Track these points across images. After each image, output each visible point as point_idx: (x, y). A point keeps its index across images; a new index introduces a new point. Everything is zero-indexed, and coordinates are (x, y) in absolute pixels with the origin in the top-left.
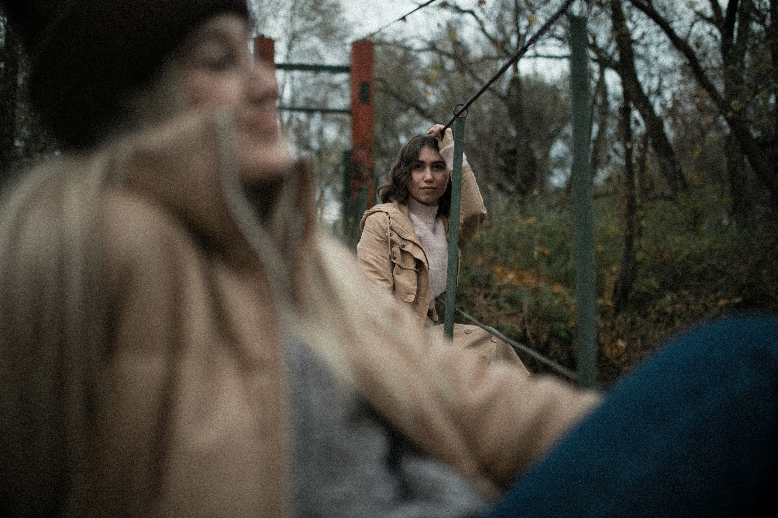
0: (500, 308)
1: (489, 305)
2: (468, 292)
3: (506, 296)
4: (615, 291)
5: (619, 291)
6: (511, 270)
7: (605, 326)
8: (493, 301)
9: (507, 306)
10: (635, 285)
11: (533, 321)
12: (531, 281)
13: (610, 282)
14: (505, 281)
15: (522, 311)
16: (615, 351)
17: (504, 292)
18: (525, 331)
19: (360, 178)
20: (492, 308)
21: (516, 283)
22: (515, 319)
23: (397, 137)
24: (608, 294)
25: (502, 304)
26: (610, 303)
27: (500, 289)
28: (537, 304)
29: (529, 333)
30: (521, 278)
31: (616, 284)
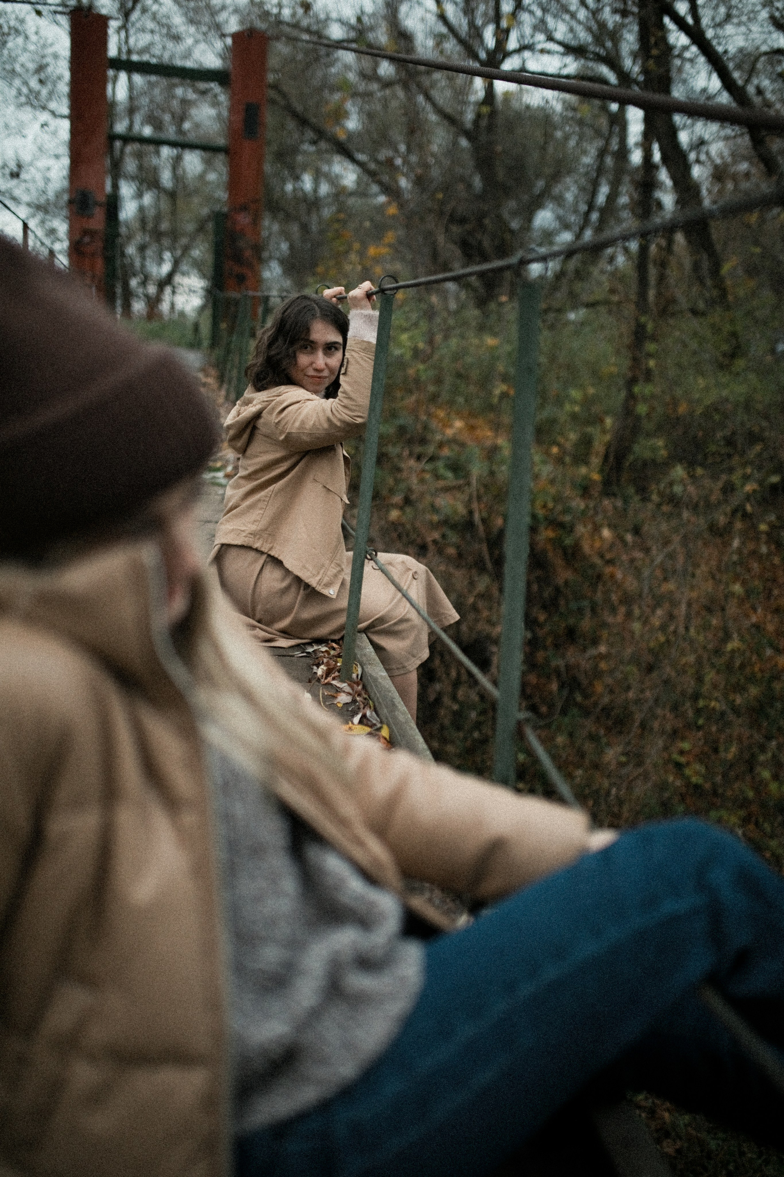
0: (437, 477)
1: (423, 471)
2: (393, 450)
3: (448, 458)
4: (606, 457)
5: (611, 459)
6: (459, 414)
7: (587, 507)
8: (428, 467)
9: (449, 475)
10: (636, 448)
11: (485, 499)
12: (487, 434)
13: (599, 446)
14: (450, 432)
15: (469, 484)
16: (597, 544)
17: (446, 452)
18: (471, 513)
19: (238, 258)
20: (428, 476)
21: (465, 437)
22: (458, 495)
23: (297, 178)
24: (596, 461)
25: (442, 471)
26: (596, 477)
27: (441, 445)
28: (492, 473)
29: (477, 517)
30: (472, 428)
31: (608, 446)
